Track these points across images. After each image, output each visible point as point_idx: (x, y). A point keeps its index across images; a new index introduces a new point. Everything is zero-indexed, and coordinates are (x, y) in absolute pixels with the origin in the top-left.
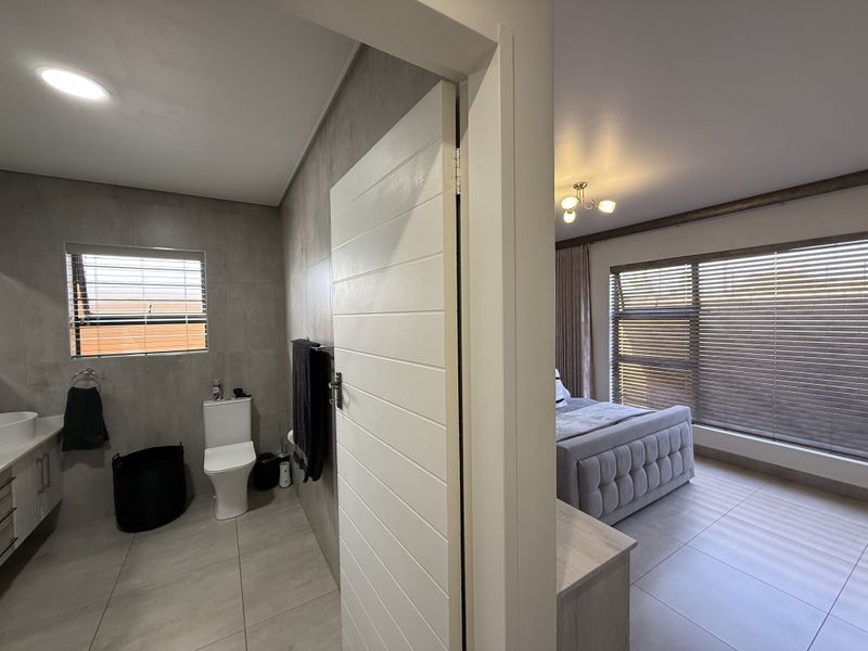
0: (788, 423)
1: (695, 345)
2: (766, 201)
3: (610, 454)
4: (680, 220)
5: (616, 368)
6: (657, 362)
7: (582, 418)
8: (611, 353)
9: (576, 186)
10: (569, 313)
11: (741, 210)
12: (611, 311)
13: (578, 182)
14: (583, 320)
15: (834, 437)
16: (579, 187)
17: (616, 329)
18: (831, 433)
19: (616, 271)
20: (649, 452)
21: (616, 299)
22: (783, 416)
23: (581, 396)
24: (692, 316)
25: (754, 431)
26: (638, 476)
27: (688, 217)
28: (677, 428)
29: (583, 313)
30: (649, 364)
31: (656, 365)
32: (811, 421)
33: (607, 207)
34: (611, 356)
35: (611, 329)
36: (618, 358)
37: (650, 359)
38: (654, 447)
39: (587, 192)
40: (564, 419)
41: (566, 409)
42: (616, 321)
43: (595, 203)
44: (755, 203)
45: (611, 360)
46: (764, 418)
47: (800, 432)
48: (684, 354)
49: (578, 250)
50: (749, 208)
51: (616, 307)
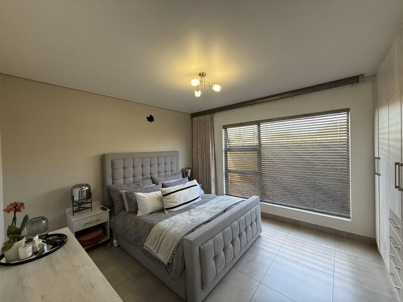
0: (297, 199)
1: (260, 164)
2: (287, 95)
3: (220, 235)
4: (252, 103)
5: (227, 176)
6: (244, 172)
7: (207, 209)
8: (224, 168)
9: (200, 75)
10: (204, 149)
11: (277, 99)
12: (223, 148)
13: (201, 71)
14: (211, 152)
15: (315, 204)
16: (202, 75)
17: (226, 157)
18: (314, 203)
19: (225, 127)
20: (241, 227)
21: (226, 141)
22: (295, 196)
23: (210, 192)
24: (258, 149)
25: (284, 204)
26: (235, 243)
27: (256, 101)
28: (253, 209)
29: (211, 149)
30: (241, 173)
31: (243, 174)
32: (306, 198)
33: (217, 88)
34: (224, 170)
35: (224, 156)
36: (227, 171)
37: (241, 171)
38: (243, 224)
39: (206, 79)
40: (197, 211)
41: (201, 203)
42: (226, 153)
43: (211, 87)
44: (282, 97)
45: (224, 172)
46: (288, 198)
47: (302, 203)
48: (255, 168)
49: (208, 117)
50: (281, 98)
51: (226, 146)
